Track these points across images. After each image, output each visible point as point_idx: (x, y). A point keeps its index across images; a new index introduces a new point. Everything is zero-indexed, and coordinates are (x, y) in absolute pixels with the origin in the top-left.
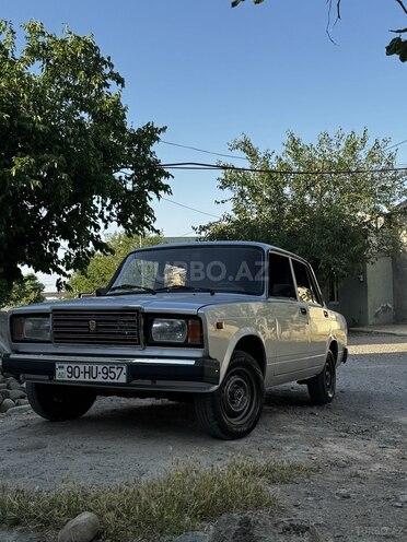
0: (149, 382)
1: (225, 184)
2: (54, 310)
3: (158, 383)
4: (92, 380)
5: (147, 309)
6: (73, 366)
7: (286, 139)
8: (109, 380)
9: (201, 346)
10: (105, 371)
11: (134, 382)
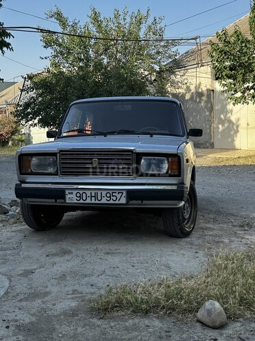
0: (139, 202)
1: (48, 44)
2: (61, 151)
3: (144, 202)
4: (97, 202)
5: (138, 150)
6: (81, 192)
7: (90, 13)
8: (111, 202)
9: (179, 175)
10: (108, 195)
11: (130, 202)
